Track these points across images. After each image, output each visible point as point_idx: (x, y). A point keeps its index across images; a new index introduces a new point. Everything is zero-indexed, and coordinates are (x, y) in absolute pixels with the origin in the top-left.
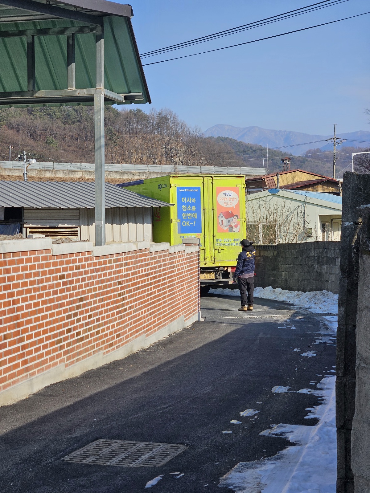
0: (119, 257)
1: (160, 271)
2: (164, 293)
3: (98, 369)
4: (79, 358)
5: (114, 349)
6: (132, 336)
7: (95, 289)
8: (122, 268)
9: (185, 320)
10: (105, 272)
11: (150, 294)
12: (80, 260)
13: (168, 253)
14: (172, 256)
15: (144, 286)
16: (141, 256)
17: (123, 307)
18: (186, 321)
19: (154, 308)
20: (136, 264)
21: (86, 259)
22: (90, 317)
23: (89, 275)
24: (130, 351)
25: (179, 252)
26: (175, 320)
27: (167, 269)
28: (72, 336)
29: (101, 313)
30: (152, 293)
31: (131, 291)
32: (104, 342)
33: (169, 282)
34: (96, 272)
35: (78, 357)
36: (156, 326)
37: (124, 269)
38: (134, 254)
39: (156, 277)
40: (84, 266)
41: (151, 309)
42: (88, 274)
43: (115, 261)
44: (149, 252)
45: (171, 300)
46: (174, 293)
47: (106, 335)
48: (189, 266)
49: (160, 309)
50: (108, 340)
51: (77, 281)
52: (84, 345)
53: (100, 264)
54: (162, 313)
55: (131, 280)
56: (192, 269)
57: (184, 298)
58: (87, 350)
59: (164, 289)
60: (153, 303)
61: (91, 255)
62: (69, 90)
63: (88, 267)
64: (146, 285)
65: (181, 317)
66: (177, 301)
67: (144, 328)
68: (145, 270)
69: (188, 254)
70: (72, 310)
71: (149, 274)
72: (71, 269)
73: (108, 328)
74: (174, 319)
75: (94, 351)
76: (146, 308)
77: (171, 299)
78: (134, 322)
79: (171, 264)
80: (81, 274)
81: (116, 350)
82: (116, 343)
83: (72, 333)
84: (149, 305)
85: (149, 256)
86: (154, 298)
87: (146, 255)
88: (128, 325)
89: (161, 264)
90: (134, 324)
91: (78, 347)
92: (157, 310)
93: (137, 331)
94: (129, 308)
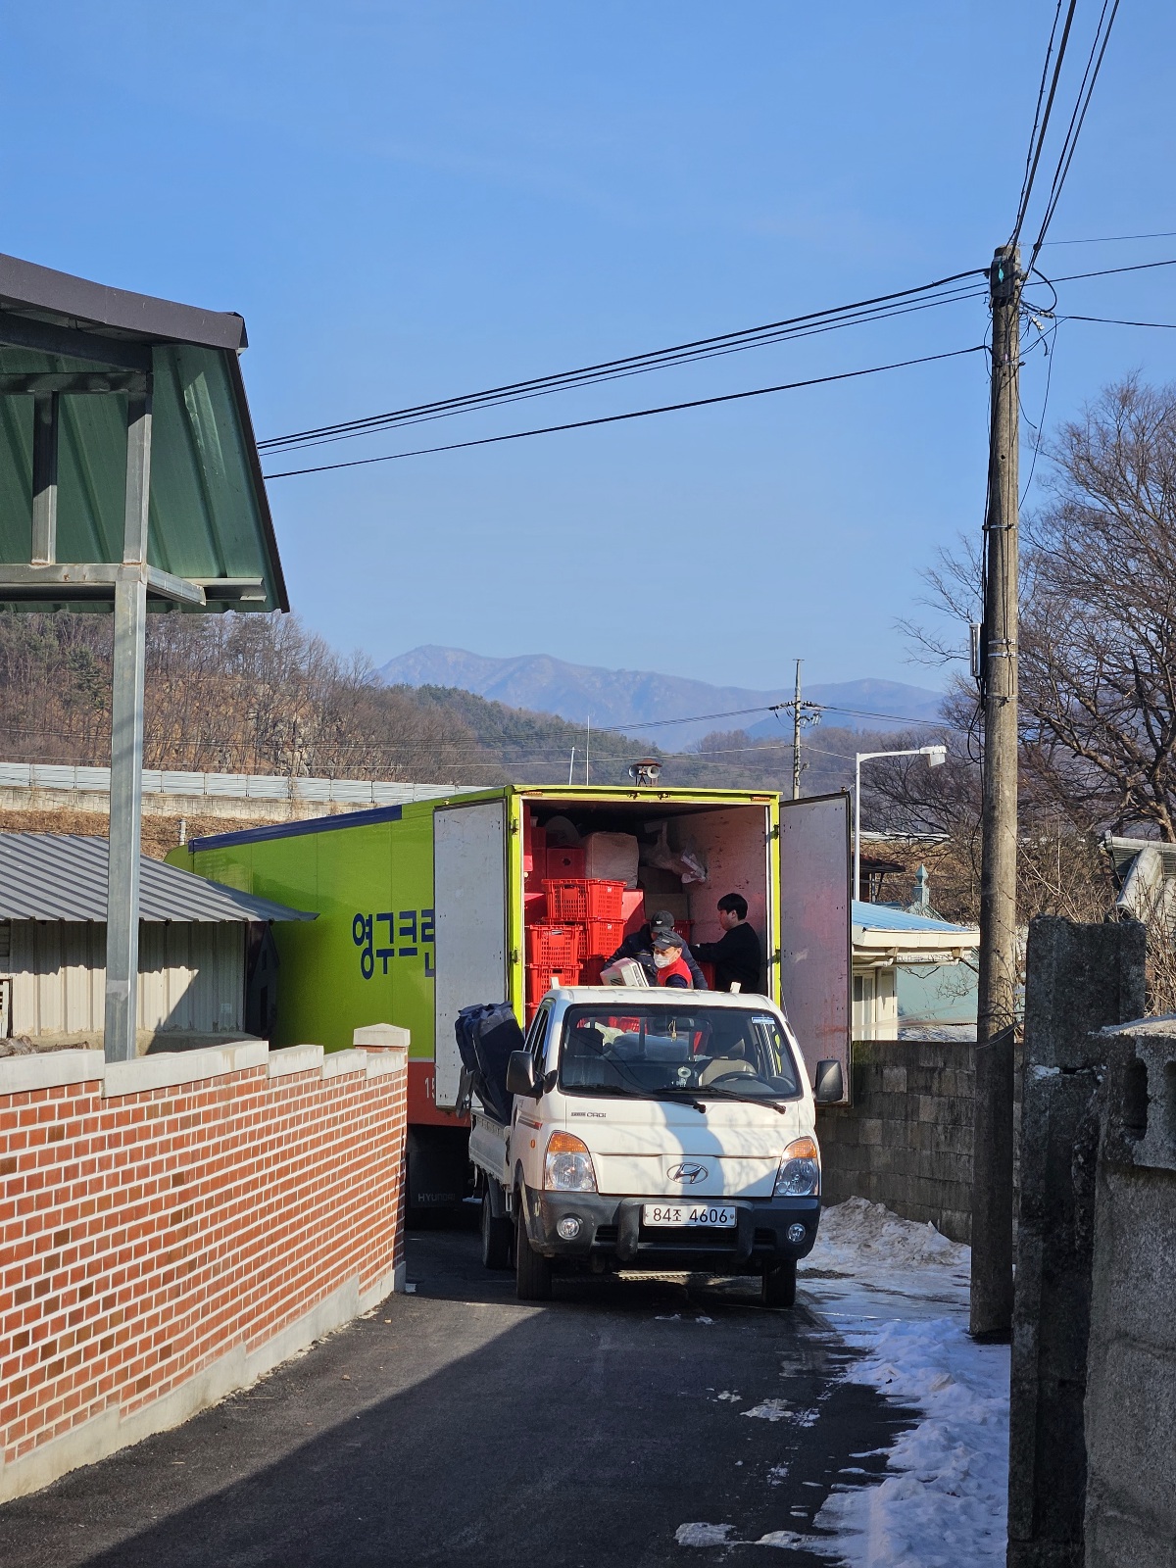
0: (180, 1097)
1: (294, 1136)
2: (305, 1206)
3: (102, 1464)
4: (47, 1430)
5: (152, 1396)
6: (207, 1350)
7: (104, 1203)
8: (186, 1132)
9: (360, 1291)
10: (138, 1144)
11: (264, 1212)
12: (65, 1111)
13: (318, 1078)
14: (329, 1089)
15: (247, 1188)
16: (241, 1091)
17: (185, 1255)
18: (364, 1294)
19: (273, 1254)
20: (228, 1116)
21: (83, 1107)
22: (86, 1292)
23: (89, 1157)
24: (200, 1400)
25: (350, 1075)
26: (334, 1293)
27: (316, 1128)
28: (30, 1359)
29: (118, 1279)
30: (270, 1209)
31: (210, 1204)
32: (122, 1376)
33: (319, 1171)
34: (110, 1147)
35: (44, 1428)
36: (279, 1315)
37: (194, 1133)
38: (224, 1087)
39: (284, 1156)
40: (74, 1130)
41: (264, 1259)
42: (87, 1153)
43: (167, 1109)
44: (264, 1077)
45: (323, 1228)
46: (333, 1206)
47: (130, 1352)
48: (377, 1118)
49: (291, 1258)
50: (136, 1369)
51: (54, 1177)
52: (64, 1386)
53: (123, 1119)
54: (294, 1271)
55: (211, 1168)
56: (382, 1128)
57: (361, 1218)
58: (71, 1403)
59: (304, 1192)
60: (272, 1239)
61: (98, 1094)
62: (36, 567)
63: (86, 1131)
64: (254, 1184)
65: (349, 1281)
66: (339, 1229)
67: (243, 1321)
68: (252, 1136)
69: (375, 1081)
70: (32, 1270)
71: (264, 1148)
72: (37, 1138)
73: (138, 1328)
74: (330, 1289)
75: (92, 1407)
76: (250, 1255)
77: (324, 1225)
78: (216, 1305)
79: (326, 1113)
80: (64, 1154)
81: (159, 1399)
82: (159, 1375)
83: (31, 1347)
84: (260, 1245)
85: (264, 1089)
86: (274, 1222)
87: (257, 1086)
88: (195, 1316)
89: (298, 1113)
90: (213, 1310)
91: (46, 1394)
92: (283, 1263)
93: (223, 1334)
94: (203, 1260)
